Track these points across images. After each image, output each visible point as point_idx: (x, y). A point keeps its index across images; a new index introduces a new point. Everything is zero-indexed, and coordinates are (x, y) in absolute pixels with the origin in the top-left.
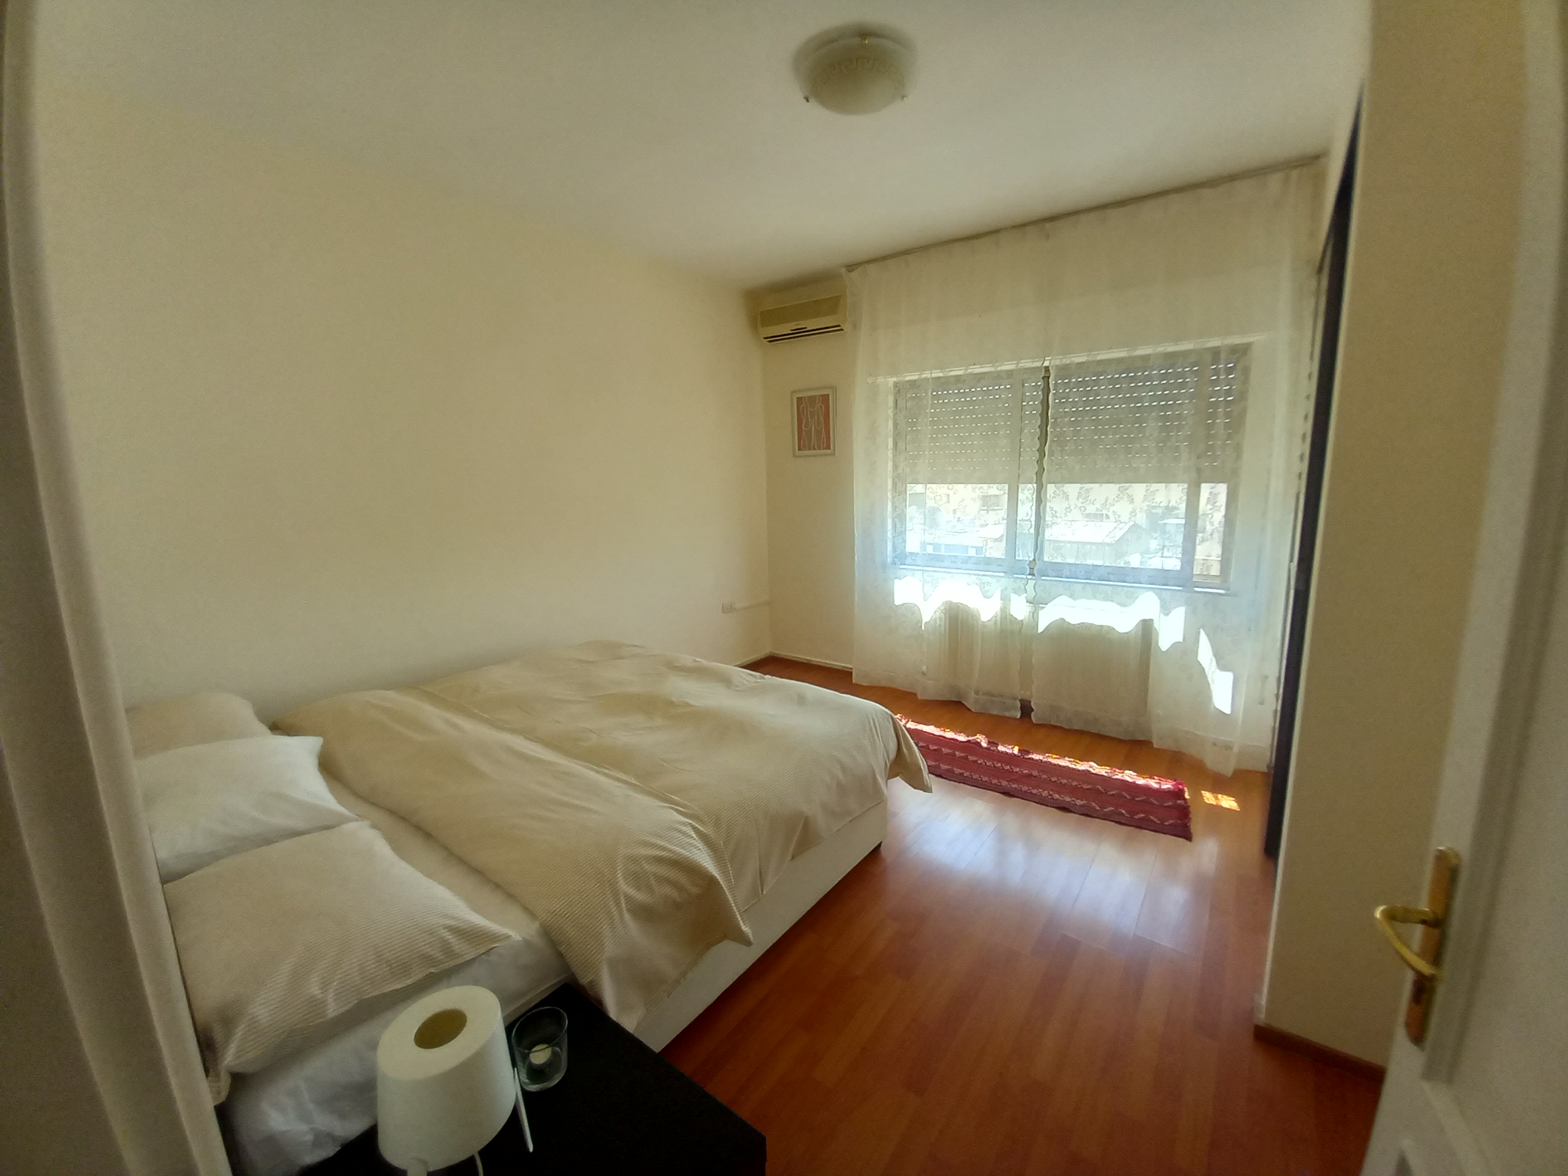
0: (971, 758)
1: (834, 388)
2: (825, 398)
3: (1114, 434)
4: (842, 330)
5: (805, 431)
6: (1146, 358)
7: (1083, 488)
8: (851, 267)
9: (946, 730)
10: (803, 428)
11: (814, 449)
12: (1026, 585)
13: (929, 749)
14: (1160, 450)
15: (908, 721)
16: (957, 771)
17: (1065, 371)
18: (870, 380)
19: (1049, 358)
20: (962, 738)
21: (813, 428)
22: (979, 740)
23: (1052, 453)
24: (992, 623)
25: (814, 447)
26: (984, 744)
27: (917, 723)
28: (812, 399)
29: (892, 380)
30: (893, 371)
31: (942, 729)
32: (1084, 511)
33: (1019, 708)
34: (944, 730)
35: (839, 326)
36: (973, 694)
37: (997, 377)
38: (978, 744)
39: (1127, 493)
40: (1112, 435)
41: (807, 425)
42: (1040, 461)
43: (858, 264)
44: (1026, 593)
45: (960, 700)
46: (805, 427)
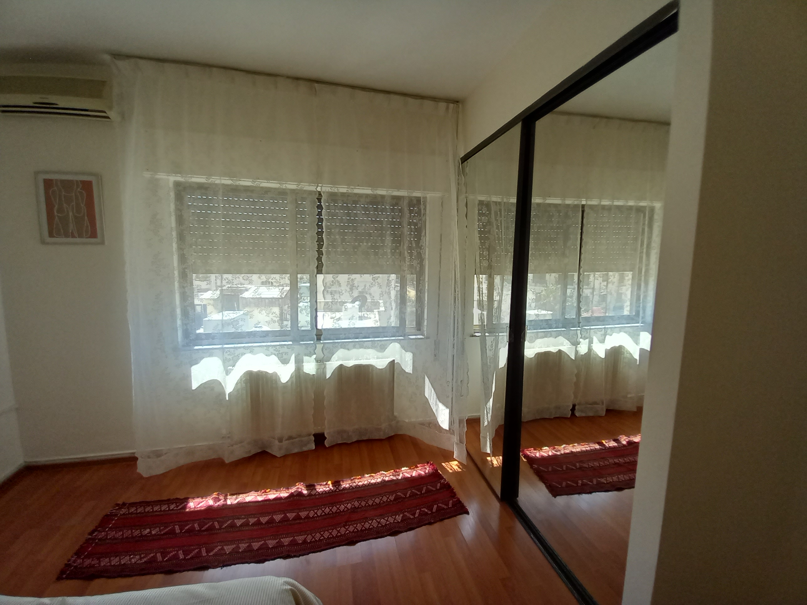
0: (303, 514)
1: (98, 176)
2: (87, 186)
3: (367, 243)
4: (108, 117)
5: (58, 216)
6: (383, 197)
7: (350, 278)
8: (117, 55)
9: (267, 491)
10: (56, 214)
11: (73, 237)
12: (315, 350)
13: (262, 524)
14: (393, 254)
15: (226, 495)
16: (300, 539)
17: (333, 196)
18: (147, 175)
19: (321, 185)
20: (284, 494)
21: (71, 214)
22: (300, 490)
23: (328, 253)
24: (290, 383)
25: (72, 233)
26: (305, 492)
27: (236, 494)
28: (67, 185)
29: (172, 179)
30: (177, 169)
31: (263, 491)
32: (352, 294)
33: (313, 441)
34: (265, 492)
35: (105, 112)
36: (277, 442)
37: (282, 193)
38: (300, 494)
39: (377, 282)
40: (366, 243)
41: (60, 210)
42: (319, 259)
43: (128, 57)
44: (315, 354)
45: (264, 450)
46: (58, 212)
